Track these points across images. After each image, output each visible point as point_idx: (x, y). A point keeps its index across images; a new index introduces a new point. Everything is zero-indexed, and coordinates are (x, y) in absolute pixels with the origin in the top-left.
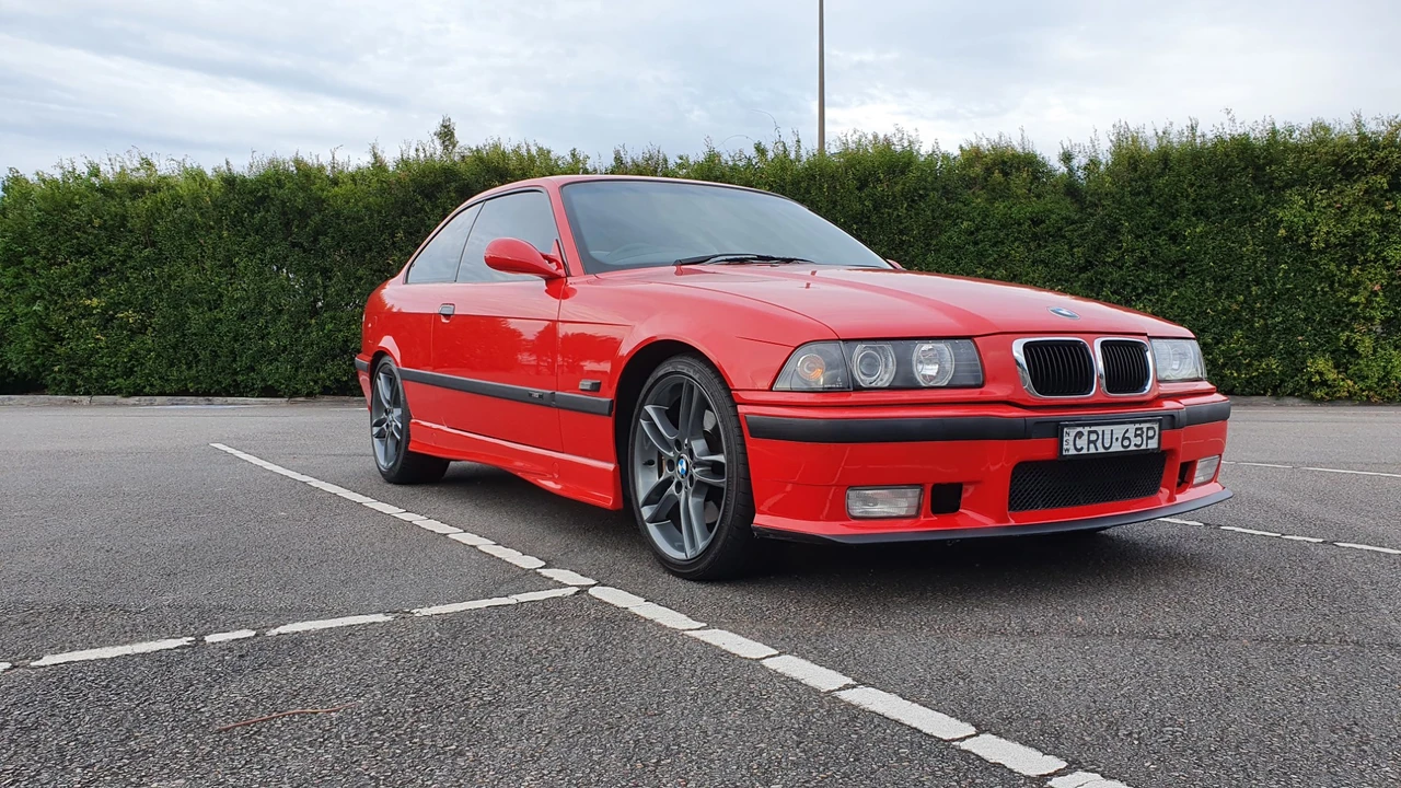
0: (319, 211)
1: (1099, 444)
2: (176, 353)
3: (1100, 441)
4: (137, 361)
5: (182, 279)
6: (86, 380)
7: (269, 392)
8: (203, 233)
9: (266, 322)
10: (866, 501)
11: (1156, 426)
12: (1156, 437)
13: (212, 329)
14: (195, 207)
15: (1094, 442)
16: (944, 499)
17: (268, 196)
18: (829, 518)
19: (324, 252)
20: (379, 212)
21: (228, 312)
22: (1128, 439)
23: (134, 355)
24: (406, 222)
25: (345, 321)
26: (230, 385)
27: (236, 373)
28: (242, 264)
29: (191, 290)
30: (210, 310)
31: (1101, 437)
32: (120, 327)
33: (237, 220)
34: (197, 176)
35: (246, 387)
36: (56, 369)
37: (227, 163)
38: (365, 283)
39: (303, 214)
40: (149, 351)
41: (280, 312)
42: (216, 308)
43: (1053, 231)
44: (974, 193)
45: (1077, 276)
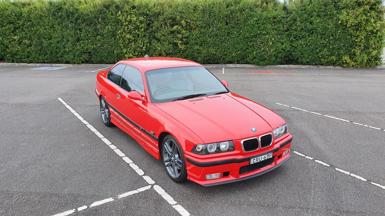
2: (41, 52)
4: (30, 54)
5: (40, 31)
6: (16, 59)
7: (67, 62)
8: (44, 18)
9: (65, 44)
13: (50, 45)
14: (41, 10)
21: (54, 41)
23: (29, 52)
24: (101, 16)
25: (86, 44)
26: (57, 61)
27: (58, 57)
28: (56, 27)
29: (43, 34)
32: (24, 44)
33: (54, 15)
35: (61, 61)
36: (8, 56)
38: (91, 33)
40: (33, 51)
41: (68, 41)
42: (50, 39)
43: (278, 20)
44: (258, 9)
45: (285, 33)
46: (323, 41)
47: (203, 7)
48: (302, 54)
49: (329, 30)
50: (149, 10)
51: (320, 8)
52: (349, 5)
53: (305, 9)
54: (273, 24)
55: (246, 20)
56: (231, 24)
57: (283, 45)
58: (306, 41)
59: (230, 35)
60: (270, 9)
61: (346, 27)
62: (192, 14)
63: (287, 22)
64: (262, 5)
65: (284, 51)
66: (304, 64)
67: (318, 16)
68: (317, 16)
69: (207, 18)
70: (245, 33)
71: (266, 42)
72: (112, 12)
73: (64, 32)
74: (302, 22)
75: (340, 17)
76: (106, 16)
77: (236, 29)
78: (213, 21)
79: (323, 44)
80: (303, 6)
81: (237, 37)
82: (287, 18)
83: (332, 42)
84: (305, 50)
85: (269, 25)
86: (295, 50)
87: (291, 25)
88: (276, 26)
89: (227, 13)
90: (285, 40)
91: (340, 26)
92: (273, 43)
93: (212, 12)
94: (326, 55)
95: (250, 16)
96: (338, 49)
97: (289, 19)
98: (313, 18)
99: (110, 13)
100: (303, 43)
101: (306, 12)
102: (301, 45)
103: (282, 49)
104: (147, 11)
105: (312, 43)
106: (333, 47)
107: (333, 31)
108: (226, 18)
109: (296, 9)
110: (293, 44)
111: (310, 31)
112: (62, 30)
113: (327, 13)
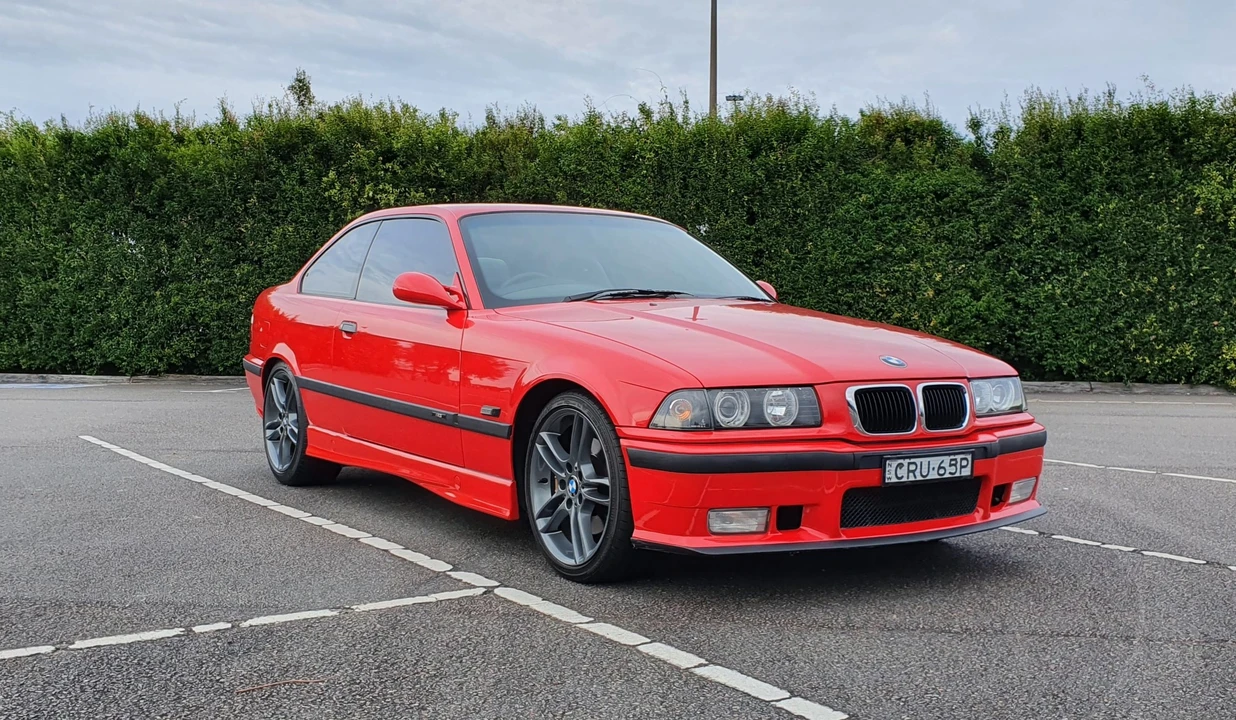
0: (165, 174)
1: (917, 473)
2: (6, 325)
3: (918, 470)
5: (14, 246)
7: (109, 369)
8: (36, 195)
9: (106, 293)
10: (725, 520)
11: (969, 457)
12: (970, 466)
13: (47, 301)
14: (28, 167)
15: (913, 472)
16: (787, 518)
17: (108, 156)
18: (693, 534)
19: (170, 217)
20: (230, 175)
21: (63, 283)
22: (944, 468)
24: (258, 187)
25: (192, 294)
26: (66, 362)
27: (72, 348)
28: (79, 230)
29: (23, 257)
30: (45, 279)
31: (919, 467)
33: (74, 182)
34: (28, 132)
35: (84, 363)
37: (63, 119)
38: (214, 253)
39: (147, 177)
41: (121, 283)
42: (51, 277)
43: (957, 205)
44: (874, 163)
45: (982, 254)
46: (1140, 284)
47: (657, 154)
48: (1057, 337)
49: (1161, 241)
50: (449, 168)
51: (1116, 159)
52: (1229, 146)
53: (1059, 163)
54: (935, 220)
55: (827, 203)
56: (767, 217)
57: (978, 299)
58: (1072, 285)
59: (767, 262)
60: (922, 162)
61: (1227, 230)
62: (616, 184)
63: (991, 212)
64: (887, 148)
65: (985, 321)
66: (1069, 378)
67: (1113, 187)
68: (1108, 189)
69: (676, 198)
70: (826, 253)
71: (908, 287)
72: (302, 173)
73: (107, 247)
74: (1051, 212)
75: (1197, 192)
76: (277, 185)
77: (788, 239)
78: (697, 206)
79: (1139, 294)
80: (1051, 149)
81: (794, 268)
82: (989, 195)
83: (1173, 287)
84: (1070, 321)
85: (920, 222)
86: (1027, 318)
87: (1006, 224)
88: (946, 227)
89: (751, 177)
90: (986, 279)
91: (1201, 228)
92: (938, 292)
93: (693, 173)
94: (1155, 340)
95: (843, 190)
96: (1203, 315)
97: (996, 200)
98: (1093, 197)
99: (296, 175)
100: (1058, 291)
101: (1064, 174)
102: (1051, 298)
103: (978, 317)
104: (441, 171)
105: (1094, 291)
106: (1181, 308)
107: (1174, 243)
108: (747, 195)
109: (1024, 161)
110: (1017, 296)
111: (1086, 244)
112: (99, 240)
113: (1147, 176)
